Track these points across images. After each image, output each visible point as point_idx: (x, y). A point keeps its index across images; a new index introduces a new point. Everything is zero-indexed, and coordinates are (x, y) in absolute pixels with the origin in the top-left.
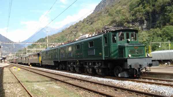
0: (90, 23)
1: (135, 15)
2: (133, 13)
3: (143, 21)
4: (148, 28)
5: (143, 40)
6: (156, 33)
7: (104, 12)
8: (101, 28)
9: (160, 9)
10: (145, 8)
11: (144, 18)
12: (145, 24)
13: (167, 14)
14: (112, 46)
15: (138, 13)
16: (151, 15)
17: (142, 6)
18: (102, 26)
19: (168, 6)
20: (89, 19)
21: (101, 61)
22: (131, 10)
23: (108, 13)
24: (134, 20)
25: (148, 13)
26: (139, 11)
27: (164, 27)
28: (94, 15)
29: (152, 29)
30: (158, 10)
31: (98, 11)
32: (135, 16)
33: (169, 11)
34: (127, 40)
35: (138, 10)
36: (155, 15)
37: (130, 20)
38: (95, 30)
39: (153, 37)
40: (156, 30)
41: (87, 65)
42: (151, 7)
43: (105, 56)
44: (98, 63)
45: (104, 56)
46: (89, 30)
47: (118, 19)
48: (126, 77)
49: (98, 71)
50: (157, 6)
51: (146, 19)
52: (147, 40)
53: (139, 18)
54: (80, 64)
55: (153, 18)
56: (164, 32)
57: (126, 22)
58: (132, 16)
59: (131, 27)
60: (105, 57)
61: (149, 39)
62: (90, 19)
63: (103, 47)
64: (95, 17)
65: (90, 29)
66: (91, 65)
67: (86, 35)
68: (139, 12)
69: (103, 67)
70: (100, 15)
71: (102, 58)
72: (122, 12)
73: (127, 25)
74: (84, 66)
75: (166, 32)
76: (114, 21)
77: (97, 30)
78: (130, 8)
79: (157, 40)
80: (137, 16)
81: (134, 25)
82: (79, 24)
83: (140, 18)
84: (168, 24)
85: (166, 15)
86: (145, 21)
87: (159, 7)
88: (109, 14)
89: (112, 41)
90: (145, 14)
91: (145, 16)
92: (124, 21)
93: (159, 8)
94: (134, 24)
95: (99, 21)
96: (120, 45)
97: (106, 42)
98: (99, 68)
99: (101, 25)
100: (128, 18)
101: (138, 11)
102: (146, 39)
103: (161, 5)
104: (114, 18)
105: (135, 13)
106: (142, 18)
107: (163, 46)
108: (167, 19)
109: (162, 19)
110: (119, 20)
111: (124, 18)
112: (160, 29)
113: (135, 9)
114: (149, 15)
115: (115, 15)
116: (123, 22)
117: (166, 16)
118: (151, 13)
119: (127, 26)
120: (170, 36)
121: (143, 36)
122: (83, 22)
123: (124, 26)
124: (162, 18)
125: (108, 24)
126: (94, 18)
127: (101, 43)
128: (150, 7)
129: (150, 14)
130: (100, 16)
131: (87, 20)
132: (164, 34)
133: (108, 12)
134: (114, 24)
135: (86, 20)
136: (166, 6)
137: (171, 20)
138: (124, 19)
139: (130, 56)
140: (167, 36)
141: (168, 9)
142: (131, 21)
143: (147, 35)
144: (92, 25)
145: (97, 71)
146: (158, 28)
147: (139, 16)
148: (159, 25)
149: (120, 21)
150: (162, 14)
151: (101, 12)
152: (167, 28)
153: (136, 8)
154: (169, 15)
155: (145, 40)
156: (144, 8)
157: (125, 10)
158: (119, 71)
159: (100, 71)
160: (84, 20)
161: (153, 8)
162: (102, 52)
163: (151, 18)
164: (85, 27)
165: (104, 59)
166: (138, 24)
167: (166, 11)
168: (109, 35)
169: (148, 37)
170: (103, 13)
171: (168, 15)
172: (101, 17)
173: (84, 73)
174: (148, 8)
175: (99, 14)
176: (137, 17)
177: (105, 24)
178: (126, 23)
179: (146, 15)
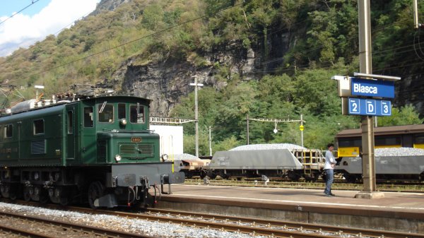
0: (83, 45)
1: (222, 33)
2: (217, 24)
3: (245, 51)
4: (257, 73)
5: (239, 108)
6: (279, 89)
7: (130, 13)
8: (116, 64)
9: (294, 18)
10: (251, 13)
11: (247, 42)
12: (250, 62)
13: (314, 34)
14: (83, 134)
15: (230, 26)
16: (268, 32)
17: (244, 5)
18: (119, 60)
19: (317, 10)
20: (78, 33)
21: (58, 170)
22: (210, 15)
23: (141, 18)
24: (218, 46)
25: (258, 27)
26: (234, 19)
27: (302, 74)
28: (97, 22)
29: (267, 77)
30: (289, 19)
31: (111, 8)
32: (223, 35)
33: (320, 27)
34: (119, 120)
35: (231, 15)
36: (280, 34)
37: (205, 45)
38: (99, 70)
39: (271, 102)
40: (278, 79)
41: (27, 179)
42: (271, 10)
43: (69, 157)
44: (53, 174)
45: (64, 158)
46: (76, 68)
47: (169, 40)
48: (112, 206)
49: (54, 195)
50: (286, 7)
51: (253, 46)
52: (252, 110)
53: (233, 42)
54: (13, 177)
55: (274, 44)
56: (300, 87)
57: (193, 51)
58: (211, 33)
59: (209, 66)
60: (67, 160)
61: (258, 105)
62: (82, 33)
63: (64, 135)
64: (100, 27)
65: (81, 64)
66: (38, 179)
67: (29, 102)
68: (235, 22)
69: (63, 183)
70: (116, 20)
71: (61, 161)
72: (184, 18)
73: (197, 61)
74: (22, 181)
75: (305, 88)
76: (158, 47)
77: (103, 72)
78: (208, 9)
79: (280, 110)
80: (227, 33)
81: (216, 60)
82: (44, 48)
83: (237, 41)
84: (314, 63)
85: (310, 35)
86: (251, 50)
87: (291, 10)
88: (144, 21)
89: (83, 123)
90: (252, 30)
91: (252, 35)
92: (188, 46)
93: (293, 15)
94: (219, 60)
95: (113, 43)
96: (101, 132)
97: (71, 125)
98: (55, 186)
99: (118, 54)
100: (201, 39)
101: (231, 18)
102: (248, 106)
103: (298, 5)
104: (158, 35)
105: (223, 26)
106: (241, 41)
107: (292, 130)
108: (313, 49)
109: (299, 49)
110: (173, 44)
111: (188, 36)
112: (290, 79)
113: (223, 13)
114: (263, 34)
115: (161, 27)
116: (183, 51)
117: (309, 40)
118: (268, 27)
119: (196, 65)
120: (317, 99)
121: (241, 98)
122: (59, 42)
123: (189, 62)
124: (299, 44)
125: (137, 54)
126: (95, 30)
127: (60, 126)
128: (265, 11)
129: (265, 31)
130: (114, 25)
131: (74, 37)
132: (300, 94)
133: (141, 13)
134: (158, 56)
135: (70, 36)
136: (313, 9)
137: (323, 53)
138: (189, 43)
139: (118, 158)
140: (308, 100)
141: (317, 18)
142: (208, 48)
143: (253, 95)
144: (87, 53)
145: (51, 194)
146: (285, 74)
147: (233, 34)
148: (288, 65)
149: (176, 47)
150: (299, 31)
151: (121, 13)
152: (309, 75)
153: (226, 10)
154: (320, 36)
155: (244, 109)
156: (249, 11)
157: (193, 12)
158: (98, 193)
159: (58, 193)
160: (62, 33)
161: (275, 12)
162: (60, 148)
163: (267, 42)
164: (66, 59)
165: (64, 165)
166: (231, 58)
167: (310, 25)
168: (77, 109)
169: (255, 101)
170: (126, 16)
171: (316, 38)
172: (120, 30)
173: (24, 200)
174: (259, 13)
175: (113, 17)
176: (227, 37)
177: (131, 54)
178: (194, 54)
179: (253, 32)
